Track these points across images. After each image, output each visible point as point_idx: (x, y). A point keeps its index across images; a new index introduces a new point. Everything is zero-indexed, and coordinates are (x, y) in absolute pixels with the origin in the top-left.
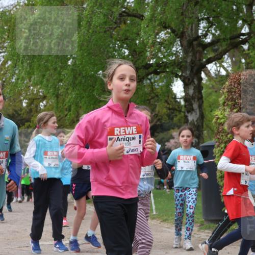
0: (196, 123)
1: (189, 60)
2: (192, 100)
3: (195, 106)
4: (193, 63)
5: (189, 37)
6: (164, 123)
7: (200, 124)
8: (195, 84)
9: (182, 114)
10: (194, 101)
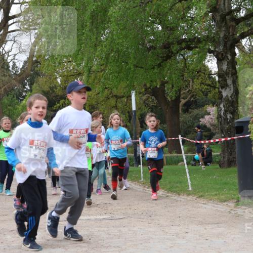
0: (230, 99)
1: (222, 35)
2: (225, 76)
3: (229, 81)
4: (226, 38)
5: (222, 11)
6: (198, 99)
7: (235, 100)
8: (228, 59)
9: (217, 89)
10: (228, 77)
